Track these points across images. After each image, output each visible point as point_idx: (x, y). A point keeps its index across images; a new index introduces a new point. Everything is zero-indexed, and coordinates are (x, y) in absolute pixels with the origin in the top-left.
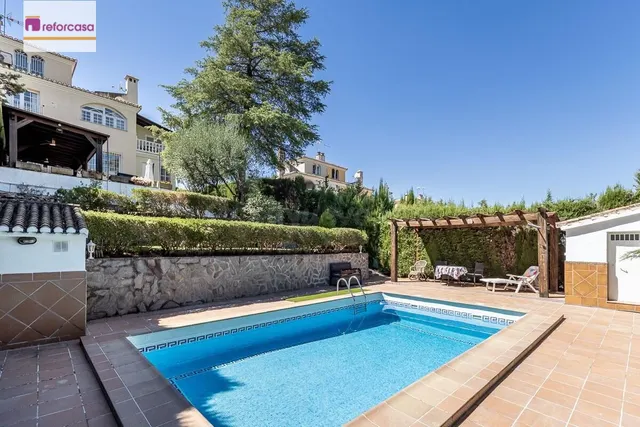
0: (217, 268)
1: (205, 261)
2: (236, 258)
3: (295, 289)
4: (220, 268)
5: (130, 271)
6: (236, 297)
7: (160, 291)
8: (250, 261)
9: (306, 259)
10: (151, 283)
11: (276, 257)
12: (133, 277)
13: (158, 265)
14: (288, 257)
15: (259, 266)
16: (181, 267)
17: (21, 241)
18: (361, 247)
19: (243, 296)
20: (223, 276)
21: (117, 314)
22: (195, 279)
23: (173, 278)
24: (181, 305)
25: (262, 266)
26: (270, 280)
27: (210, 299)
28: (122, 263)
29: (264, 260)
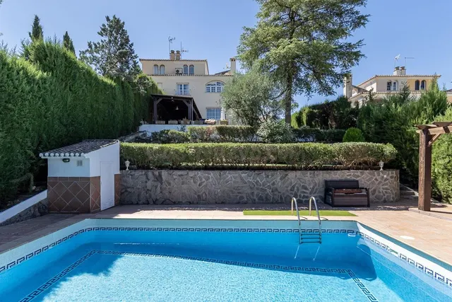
0: (201, 179)
1: (192, 174)
2: (217, 172)
3: (277, 202)
4: (204, 180)
5: (144, 178)
6: (216, 203)
7: (161, 192)
8: (230, 175)
9: (292, 175)
10: (156, 187)
11: (256, 172)
12: (146, 182)
13: (160, 175)
14: (270, 173)
15: (239, 180)
16: (175, 177)
17: (64, 160)
18: (381, 164)
19: (223, 203)
20: (206, 186)
21: (137, 204)
22: (185, 186)
23: (169, 184)
24: (174, 203)
25: (242, 179)
26: (249, 191)
27: (195, 202)
28: (140, 173)
29: (244, 174)
